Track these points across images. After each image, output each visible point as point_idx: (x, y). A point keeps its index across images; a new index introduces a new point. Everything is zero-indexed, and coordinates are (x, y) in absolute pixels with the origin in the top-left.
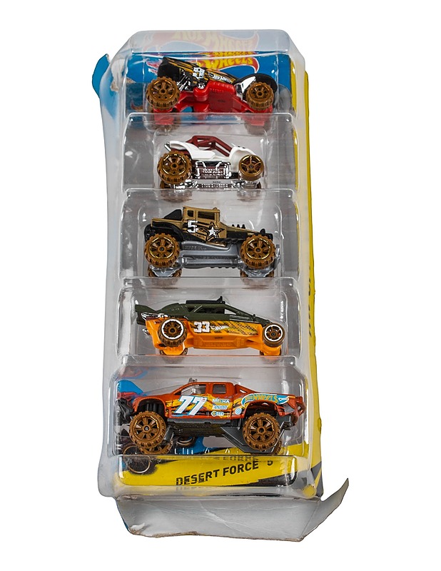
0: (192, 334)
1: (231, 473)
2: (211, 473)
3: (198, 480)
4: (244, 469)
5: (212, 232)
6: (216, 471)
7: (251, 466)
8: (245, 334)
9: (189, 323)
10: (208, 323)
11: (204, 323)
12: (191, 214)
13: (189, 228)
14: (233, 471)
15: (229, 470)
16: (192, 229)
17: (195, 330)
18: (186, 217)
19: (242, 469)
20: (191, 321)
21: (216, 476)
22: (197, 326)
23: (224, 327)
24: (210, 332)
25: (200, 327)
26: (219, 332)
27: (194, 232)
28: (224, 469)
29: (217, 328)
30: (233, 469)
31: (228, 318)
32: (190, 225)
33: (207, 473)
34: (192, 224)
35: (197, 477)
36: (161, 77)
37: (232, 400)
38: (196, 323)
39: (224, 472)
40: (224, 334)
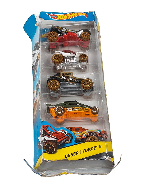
0: (66, 112)
1: (86, 152)
2: (78, 152)
3: (73, 155)
4: (91, 150)
5: (71, 79)
6: (80, 151)
7: (93, 148)
8: (85, 111)
9: (65, 108)
10: (72, 108)
11: (70, 108)
12: (63, 74)
13: (63, 78)
14: (86, 151)
15: (85, 150)
16: (64, 78)
17: (68, 111)
18: (62, 75)
19: (90, 150)
20: (66, 108)
21: (80, 153)
22: (68, 109)
23: (77, 109)
24: (73, 111)
25: (69, 109)
26: (76, 111)
27: (64, 79)
28: (83, 150)
29: (75, 110)
30: (86, 150)
31: (78, 106)
32: (63, 77)
33: (77, 152)
34: (64, 77)
35: (73, 154)
36: (51, 32)
37: (82, 132)
38: (67, 108)
39: (83, 151)
40: (78, 111)
